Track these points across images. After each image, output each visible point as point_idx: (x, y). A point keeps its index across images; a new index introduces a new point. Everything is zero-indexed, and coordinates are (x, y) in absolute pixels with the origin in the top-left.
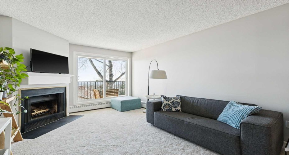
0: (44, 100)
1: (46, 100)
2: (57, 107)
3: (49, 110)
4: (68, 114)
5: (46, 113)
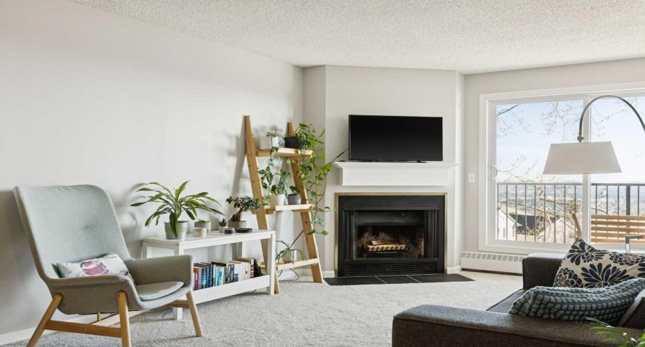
0: (390, 223)
1: (395, 223)
2: (423, 243)
3: (403, 246)
4: (452, 268)
5: (399, 253)
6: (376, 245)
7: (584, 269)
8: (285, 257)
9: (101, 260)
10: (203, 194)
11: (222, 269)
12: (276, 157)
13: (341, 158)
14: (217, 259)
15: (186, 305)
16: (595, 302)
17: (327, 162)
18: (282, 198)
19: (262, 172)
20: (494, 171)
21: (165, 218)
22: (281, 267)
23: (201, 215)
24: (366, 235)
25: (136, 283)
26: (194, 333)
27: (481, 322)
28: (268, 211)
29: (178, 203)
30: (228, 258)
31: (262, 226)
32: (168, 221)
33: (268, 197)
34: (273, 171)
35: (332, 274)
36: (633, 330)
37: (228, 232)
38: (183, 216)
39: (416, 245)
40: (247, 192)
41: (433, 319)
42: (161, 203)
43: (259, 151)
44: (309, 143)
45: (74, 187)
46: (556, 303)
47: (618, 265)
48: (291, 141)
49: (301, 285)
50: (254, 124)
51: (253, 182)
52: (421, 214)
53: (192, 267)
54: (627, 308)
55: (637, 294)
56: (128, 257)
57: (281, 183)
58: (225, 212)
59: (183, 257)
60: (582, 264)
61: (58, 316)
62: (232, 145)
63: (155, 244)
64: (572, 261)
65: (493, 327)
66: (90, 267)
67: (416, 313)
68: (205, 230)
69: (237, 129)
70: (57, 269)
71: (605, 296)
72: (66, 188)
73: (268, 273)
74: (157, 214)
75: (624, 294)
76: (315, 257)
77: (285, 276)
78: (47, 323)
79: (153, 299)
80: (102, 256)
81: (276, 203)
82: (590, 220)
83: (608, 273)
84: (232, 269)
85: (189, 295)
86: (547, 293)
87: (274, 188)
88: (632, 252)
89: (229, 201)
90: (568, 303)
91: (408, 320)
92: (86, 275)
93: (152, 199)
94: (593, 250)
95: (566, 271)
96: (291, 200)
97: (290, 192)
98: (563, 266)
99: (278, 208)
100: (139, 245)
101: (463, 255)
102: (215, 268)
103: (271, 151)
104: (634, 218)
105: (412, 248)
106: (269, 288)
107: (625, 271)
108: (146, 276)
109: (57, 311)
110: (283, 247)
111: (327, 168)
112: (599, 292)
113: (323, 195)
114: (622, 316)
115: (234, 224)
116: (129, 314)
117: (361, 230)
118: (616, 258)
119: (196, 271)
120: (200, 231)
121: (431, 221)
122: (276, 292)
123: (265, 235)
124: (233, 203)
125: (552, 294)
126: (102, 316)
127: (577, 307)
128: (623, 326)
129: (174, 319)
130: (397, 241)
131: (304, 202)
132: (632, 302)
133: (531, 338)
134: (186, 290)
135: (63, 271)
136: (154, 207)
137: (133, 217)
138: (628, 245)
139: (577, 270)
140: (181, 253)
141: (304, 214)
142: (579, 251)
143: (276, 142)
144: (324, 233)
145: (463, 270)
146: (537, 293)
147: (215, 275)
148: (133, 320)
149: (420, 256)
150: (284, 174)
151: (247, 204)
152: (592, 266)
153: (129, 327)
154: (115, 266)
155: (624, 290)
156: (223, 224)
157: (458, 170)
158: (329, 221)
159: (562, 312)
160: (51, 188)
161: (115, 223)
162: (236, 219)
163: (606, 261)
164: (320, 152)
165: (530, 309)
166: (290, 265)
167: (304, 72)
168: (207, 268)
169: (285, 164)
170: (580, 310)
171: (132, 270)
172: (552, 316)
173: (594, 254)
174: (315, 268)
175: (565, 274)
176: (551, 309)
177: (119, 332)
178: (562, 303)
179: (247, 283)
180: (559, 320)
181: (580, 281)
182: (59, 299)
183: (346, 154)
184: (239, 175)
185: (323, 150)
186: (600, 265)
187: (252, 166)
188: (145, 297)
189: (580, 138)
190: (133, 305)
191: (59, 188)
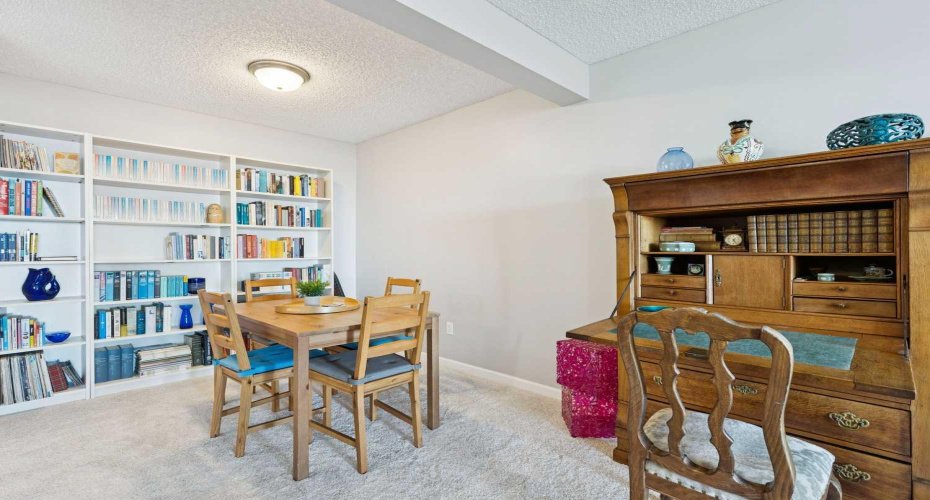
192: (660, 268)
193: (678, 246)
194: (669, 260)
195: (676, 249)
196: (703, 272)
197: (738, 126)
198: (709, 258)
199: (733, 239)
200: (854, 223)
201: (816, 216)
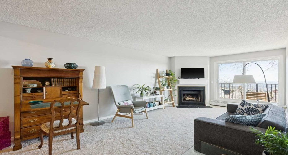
0: (191, 93)
2: (200, 98)
3: (195, 99)
4: (207, 104)
5: (194, 100)
6: (188, 98)
7: (245, 108)
8: (166, 101)
9: (127, 101)
10: (148, 87)
11: (152, 103)
12: (164, 78)
13: (179, 78)
14: (151, 101)
15: (145, 112)
16: (249, 120)
17: (176, 79)
18: (165, 87)
19: (161, 81)
20: (218, 80)
21: (140, 92)
22: (165, 103)
23: (147, 91)
24: (185, 96)
25: (134, 106)
26: (146, 118)
27: (217, 123)
28: (162, 90)
29: (143, 89)
30: (153, 101)
31: (161, 94)
32: (141, 93)
33: (162, 87)
34: (163, 81)
35: (177, 105)
36: (261, 128)
37: (153, 95)
38: (144, 92)
39: (198, 98)
40: (157, 86)
41: (204, 121)
42: (139, 89)
43: (160, 77)
44: (171, 75)
45: (122, 86)
46: (238, 120)
47: (255, 108)
48: (167, 74)
49: (170, 107)
50: (159, 71)
51: (159, 84)
52: (199, 91)
53: (146, 103)
54: (259, 122)
55: (262, 118)
56: (133, 100)
57: (165, 84)
58: (153, 90)
59: (144, 101)
60: (244, 107)
61: (119, 113)
62: (154, 76)
63: (138, 98)
64: (241, 106)
65: (221, 125)
66: (125, 103)
67: (200, 119)
68: (148, 95)
69: (155, 72)
70: (119, 103)
71: (253, 118)
72: (120, 86)
73: (162, 104)
74: (138, 91)
75: (258, 118)
76: (173, 101)
77: (166, 105)
78: (117, 115)
79: (138, 110)
80: (127, 100)
81: (164, 89)
82: (246, 93)
83: (252, 110)
84: (154, 103)
85: (145, 110)
86: (235, 117)
87: (163, 85)
88: (259, 104)
89: (154, 88)
90: (242, 120)
91: (198, 121)
92: (124, 105)
93: (138, 88)
94: (247, 103)
95: (240, 108)
96: (167, 88)
97: (167, 86)
98: (239, 107)
99: (164, 90)
100: (135, 98)
101: (210, 101)
102: (151, 103)
103: (163, 77)
104: (259, 93)
105: (197, 99)
106: (163, 108)
107: (257, 109)
108: (136, 105)
109: (119, 112)
110: (166, 99)
111: (176, 80)
112: (251, 117)
113: (175, 87)
114: (258, 124)
115: (155, 93)
116: (133, 114)
117: (184, 95)
118: (255, 106)
119: (147, 104)
120: (147, 95)
121: (202, 93)
122: (164, 109)
123: (162, 96)
124: (154, 89)
125: (237, 117)
126: (127, 114)
127: (244, 121)
128: (258, 127)
129: (142, 114)
130: (193, 98)
131: (170, 88)
132: (260, 121)
133: (231, 129)
134: (145, 109)
135: (120, 104)
136: (138, 90)
137: (133, 91)
138: (258, 102)
139: (243, 108)
140: (144, 100)
141: (170, 91)
142: (243, 103)
143: (164, 75)
144: (175, 95)
145: (210, 105)
146: (233, 117)
147: (151, 105)
148: (134, 114)
149: (199, 101)
150: (166, 82)
151: (158, 89)
152: (247, 107)
153: (133, 116)
154: (130, 103)
155: (258, 117)
156: (152, 93)
157: (208, 81)
158: (176, 93)
159: (240, 122)
160: (117, 86)
161: (130, 93)
162: (155, 92)
163: (251, 106)
164: (174, 77)
165: (231, 120)
166: (167, 103)
167: (170, 58)
168: (149, 103)
169: (166, 80)
170: (245, 122)
171: (134, 104)
172: (237, 123)
173: (248, 104)
174: (173, 103)
175: (239, 109)
176: (236, 121)
177: (131, 118)
178: (240, 120)
179: (158, 107)
180: (239, 124)
181: (244, 111)
182: (119, 109)
183: (180, 77)
184: (156, 82)
185: (175, 76)
186: (250, 107)
187: (158, 80)
188: (136, 110)
189: (243, 74)
190: (134, 112)
191: (119, 86)
192: (27, 91)
193: (34, 85)
194: (30, 89)
195: (33, 86)
196: (42, 91)
197: (50, 59)
198: (44, 88)
199: (47, 83)
200: (72, 81)
201: (65, 79)
